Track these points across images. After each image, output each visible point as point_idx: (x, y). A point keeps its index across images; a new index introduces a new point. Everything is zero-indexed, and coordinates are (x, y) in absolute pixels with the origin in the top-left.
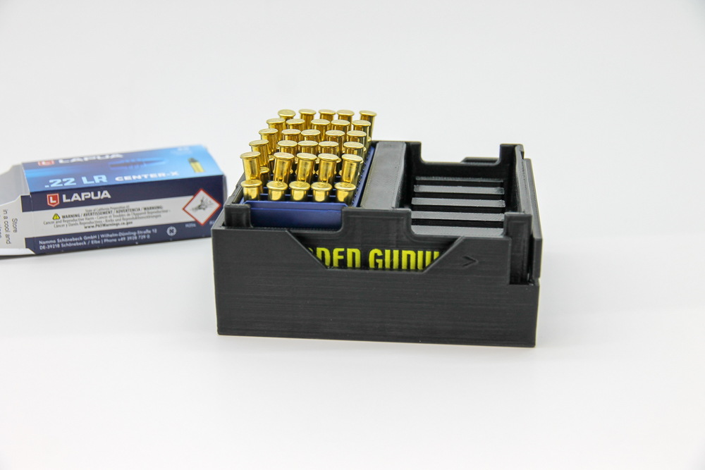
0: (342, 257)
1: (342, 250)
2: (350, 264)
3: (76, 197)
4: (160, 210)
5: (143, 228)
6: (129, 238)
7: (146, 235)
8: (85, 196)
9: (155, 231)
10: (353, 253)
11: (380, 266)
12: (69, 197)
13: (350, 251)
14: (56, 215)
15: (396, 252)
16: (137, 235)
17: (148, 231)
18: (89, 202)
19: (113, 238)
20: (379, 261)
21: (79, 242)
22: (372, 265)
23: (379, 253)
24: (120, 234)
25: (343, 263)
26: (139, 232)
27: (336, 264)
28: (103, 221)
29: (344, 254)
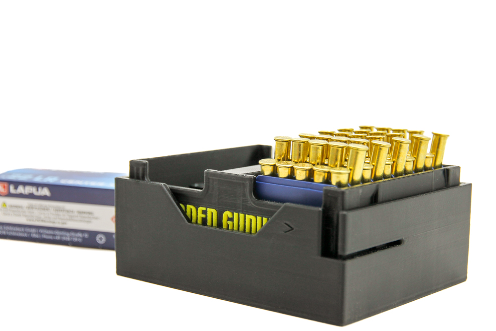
0: (204, 216)
1: (204, 209)
2: (209, 223)
3: (21, 190)
4: (90, 216)
5: (76, 231)
6: (64, 238)
7: (78, 238)
8: (29, 190)
9: (86, 236)
10: (212, 212)
11: (230, 227)
12: (16, 188)
13: (210, 210)
14: (4, 204)
15: (242, 215)
16: (71, 237)
17: (80, 235)
18: (31, 196)
19: (50, 235)
20: (230, 223)
21: (21, 232)
22: (224, 226)
23: (230, 216)
24: (57, 232)
25: (204, 221)
26: (73, 234)
27: (199, 221)
28: (42, 217)
29: (205, 212)
